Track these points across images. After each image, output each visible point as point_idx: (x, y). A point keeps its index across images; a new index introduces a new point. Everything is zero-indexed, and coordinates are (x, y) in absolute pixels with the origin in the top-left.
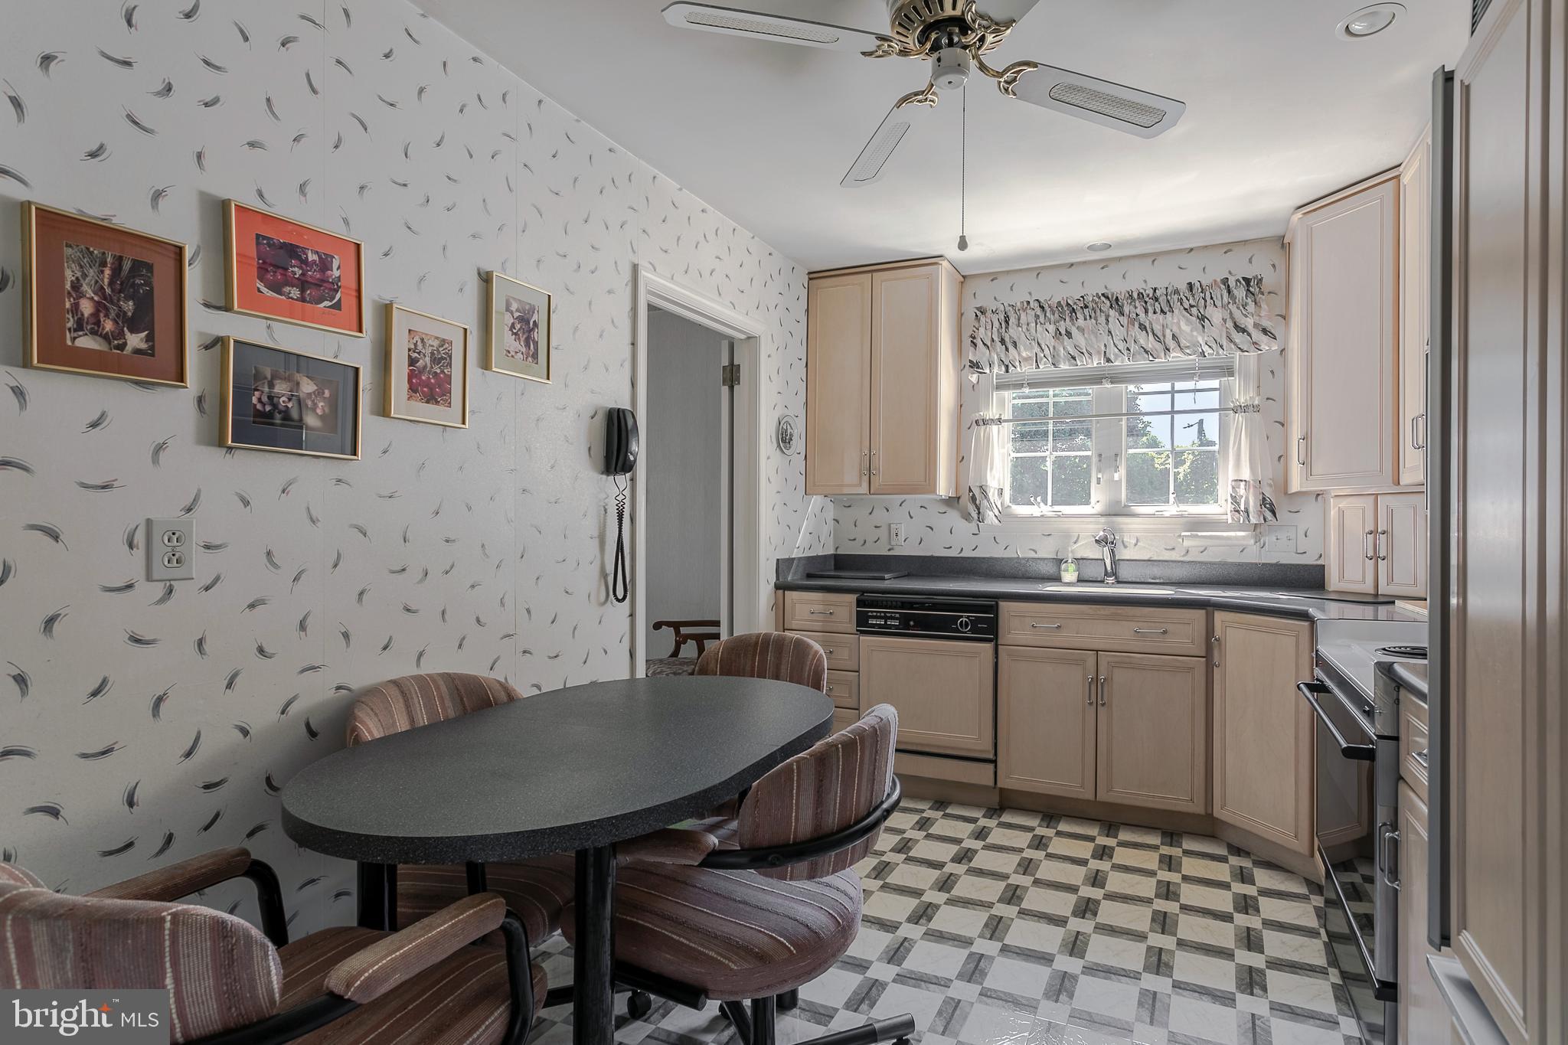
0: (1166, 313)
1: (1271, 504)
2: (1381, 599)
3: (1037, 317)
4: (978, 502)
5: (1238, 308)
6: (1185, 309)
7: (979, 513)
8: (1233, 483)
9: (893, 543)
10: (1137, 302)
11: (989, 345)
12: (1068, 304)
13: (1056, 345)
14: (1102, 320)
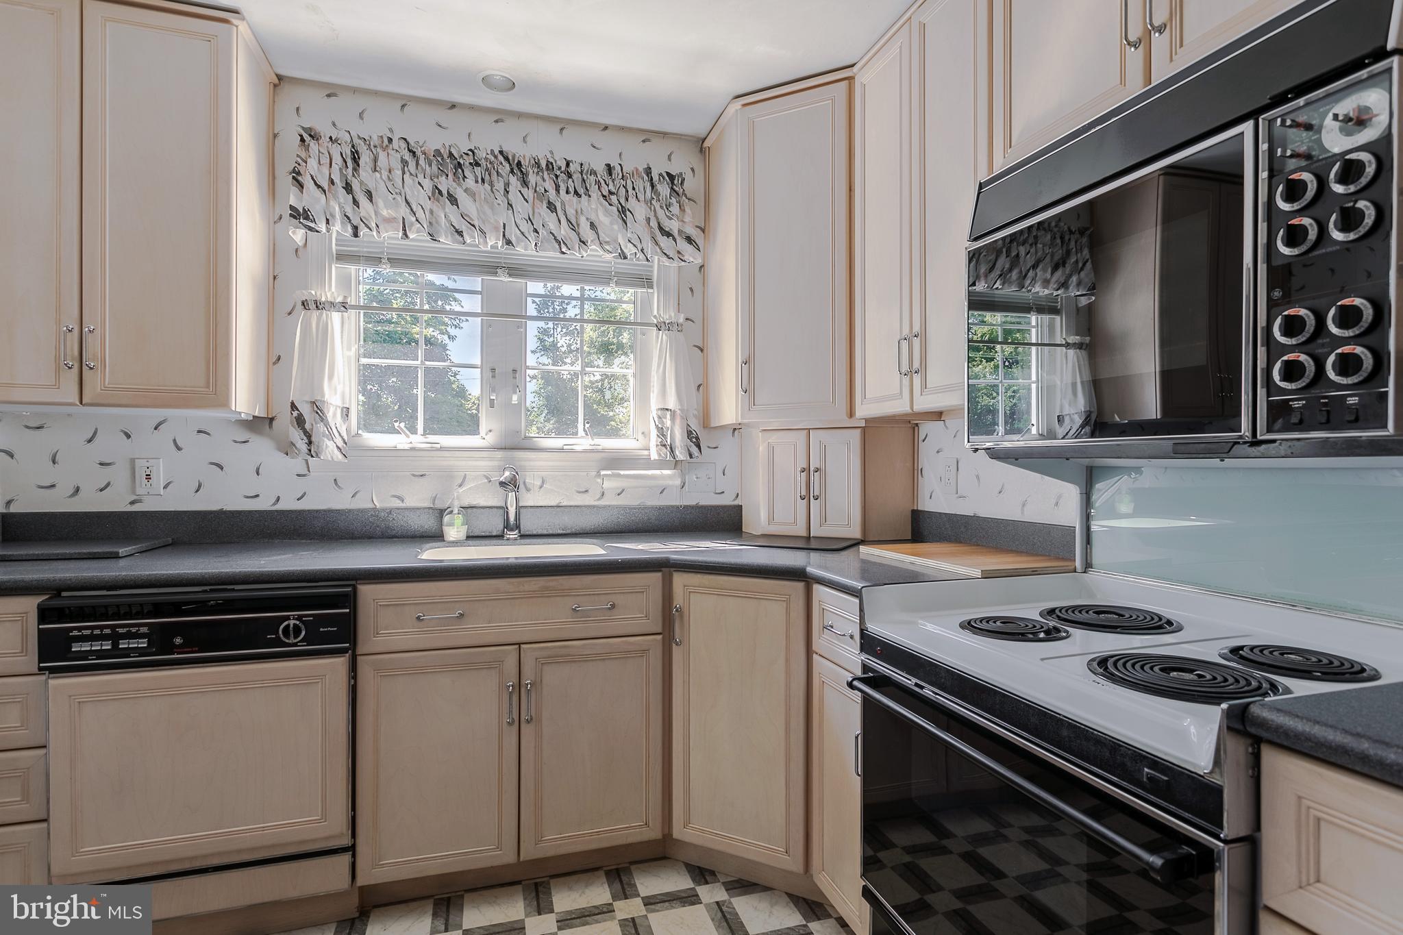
0: (580, 196)
1: (697, 438)
2: (814, 545)
3: (405, 163)
4: (307, 426)
5: (661, 207)
6: (604, 196)
7: (310, 443)
8: (659, 412)
9: (140, 491)
10: (546, 173)
11: (326, 188)
12: (451, 155)
13: (435, 209)
14: (500, 185)
